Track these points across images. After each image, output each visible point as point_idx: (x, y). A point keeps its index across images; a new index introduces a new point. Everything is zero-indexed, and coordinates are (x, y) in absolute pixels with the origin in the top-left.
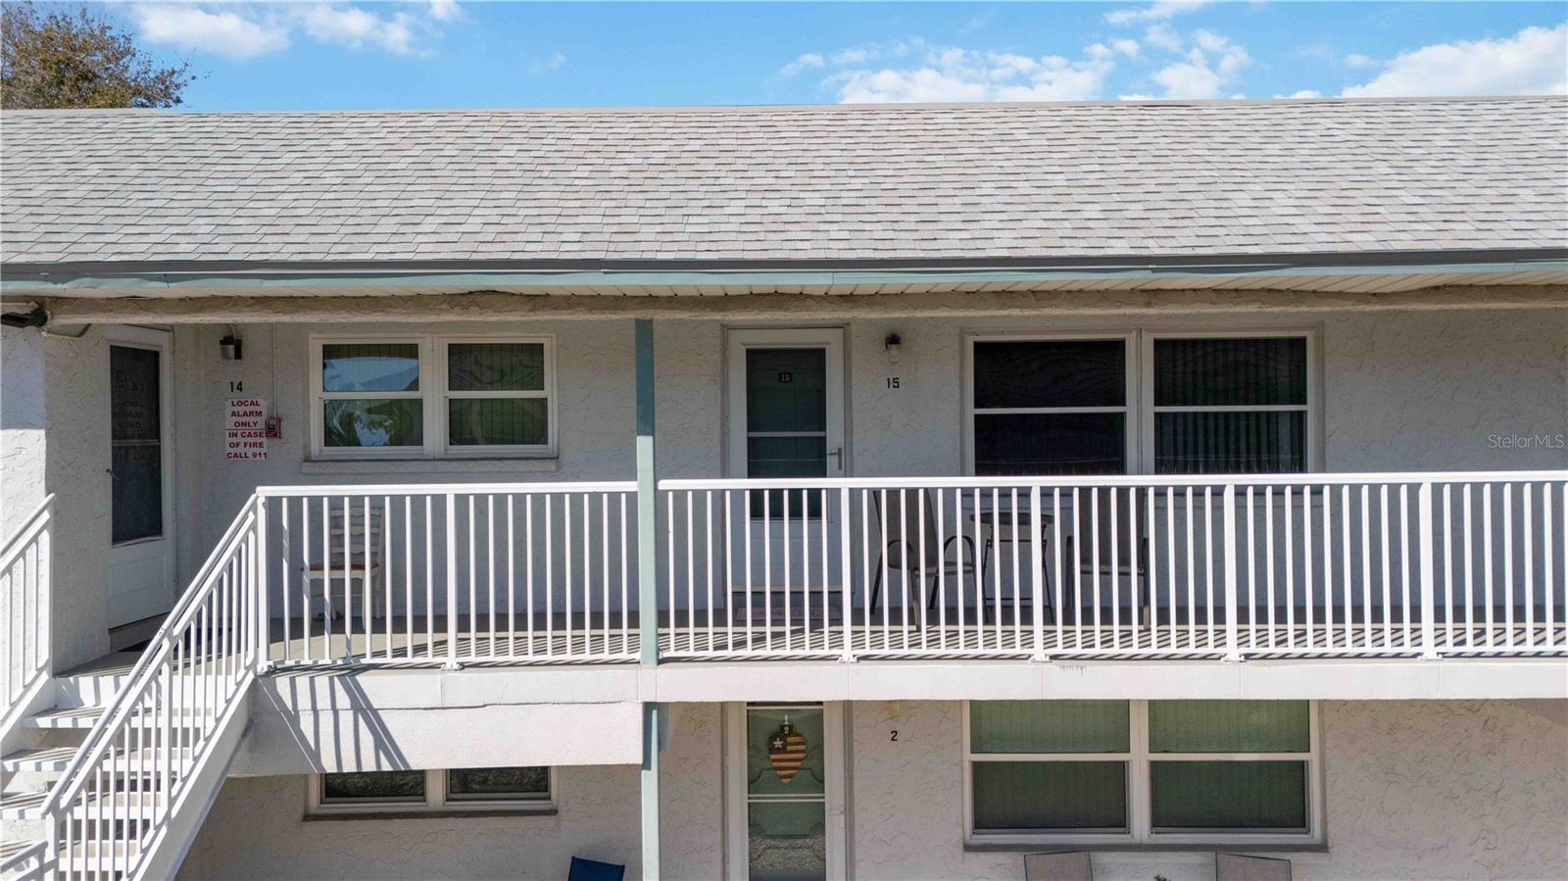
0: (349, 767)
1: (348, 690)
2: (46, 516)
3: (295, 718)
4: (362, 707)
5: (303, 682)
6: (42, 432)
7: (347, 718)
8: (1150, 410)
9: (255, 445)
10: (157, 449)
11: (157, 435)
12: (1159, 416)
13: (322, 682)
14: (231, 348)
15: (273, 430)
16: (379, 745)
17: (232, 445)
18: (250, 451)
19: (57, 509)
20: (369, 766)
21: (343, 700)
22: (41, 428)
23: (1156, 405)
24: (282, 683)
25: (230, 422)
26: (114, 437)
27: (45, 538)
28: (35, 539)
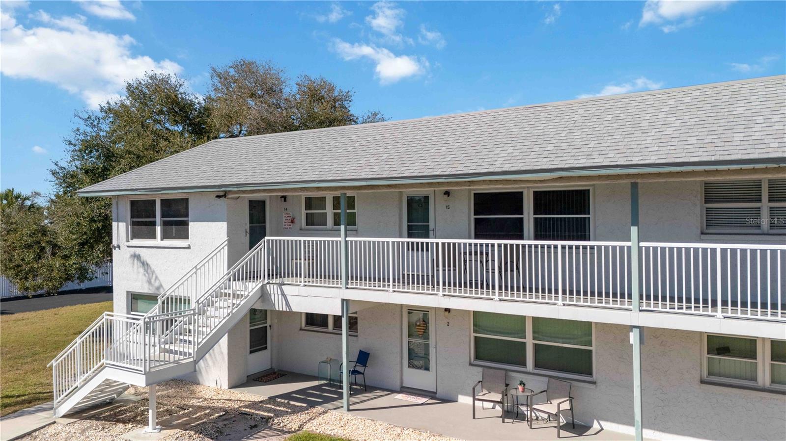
0: (281, 309)
1: (280, 289)
2: (226, 242)
3: (270, 296)
4: (283, 294)
5: (272, 286)
6: (226, 223)
7: (280, 296)
8: (532, 217)
9: (289, 225)
10: (265, 227)
11: (265, 222)
12: (536, 219)
13: (275, 286)
14: (283, 199)
15: (293, 221)
16: (286, 304)
17: (285, 225)
18: (288, 227)
19: (229, 241)
20: (284, 310)
21: (279, 292)
22: (225, 221)
23: (534, 215)
24: (268, 286)
25: (284, 219)
26: (250, 223)
27: (226, 248)
28: (223, 248)
